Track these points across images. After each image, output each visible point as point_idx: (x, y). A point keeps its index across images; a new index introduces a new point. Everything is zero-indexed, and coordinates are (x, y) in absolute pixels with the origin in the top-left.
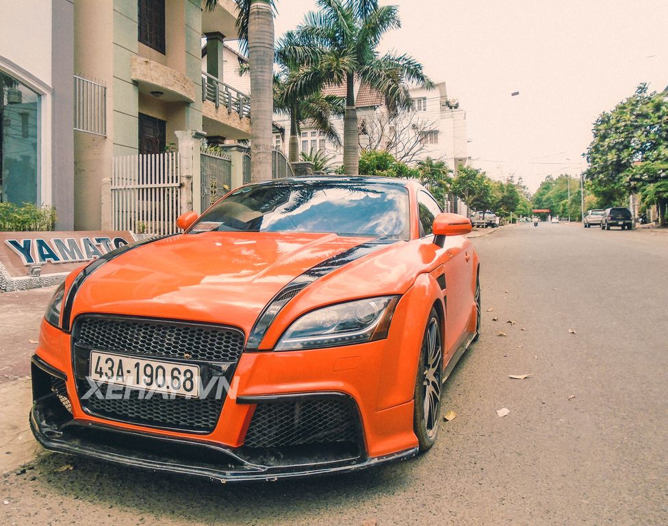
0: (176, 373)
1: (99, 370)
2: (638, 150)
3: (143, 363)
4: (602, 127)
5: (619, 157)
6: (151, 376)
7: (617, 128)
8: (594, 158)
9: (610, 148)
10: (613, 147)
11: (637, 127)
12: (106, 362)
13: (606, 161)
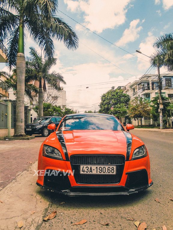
0: (109, 169)
1: (83, 170)
2: (113, 105)
3: (98, 167)
4: (103, 98)
5: (108, 106)
6: (101, 170)
7: (107, 98)
8: (102, 107)
9: (106, 104)
10: (107, 104)
11: (112, 99)
12: (86, 168)
13: (105, 107)
